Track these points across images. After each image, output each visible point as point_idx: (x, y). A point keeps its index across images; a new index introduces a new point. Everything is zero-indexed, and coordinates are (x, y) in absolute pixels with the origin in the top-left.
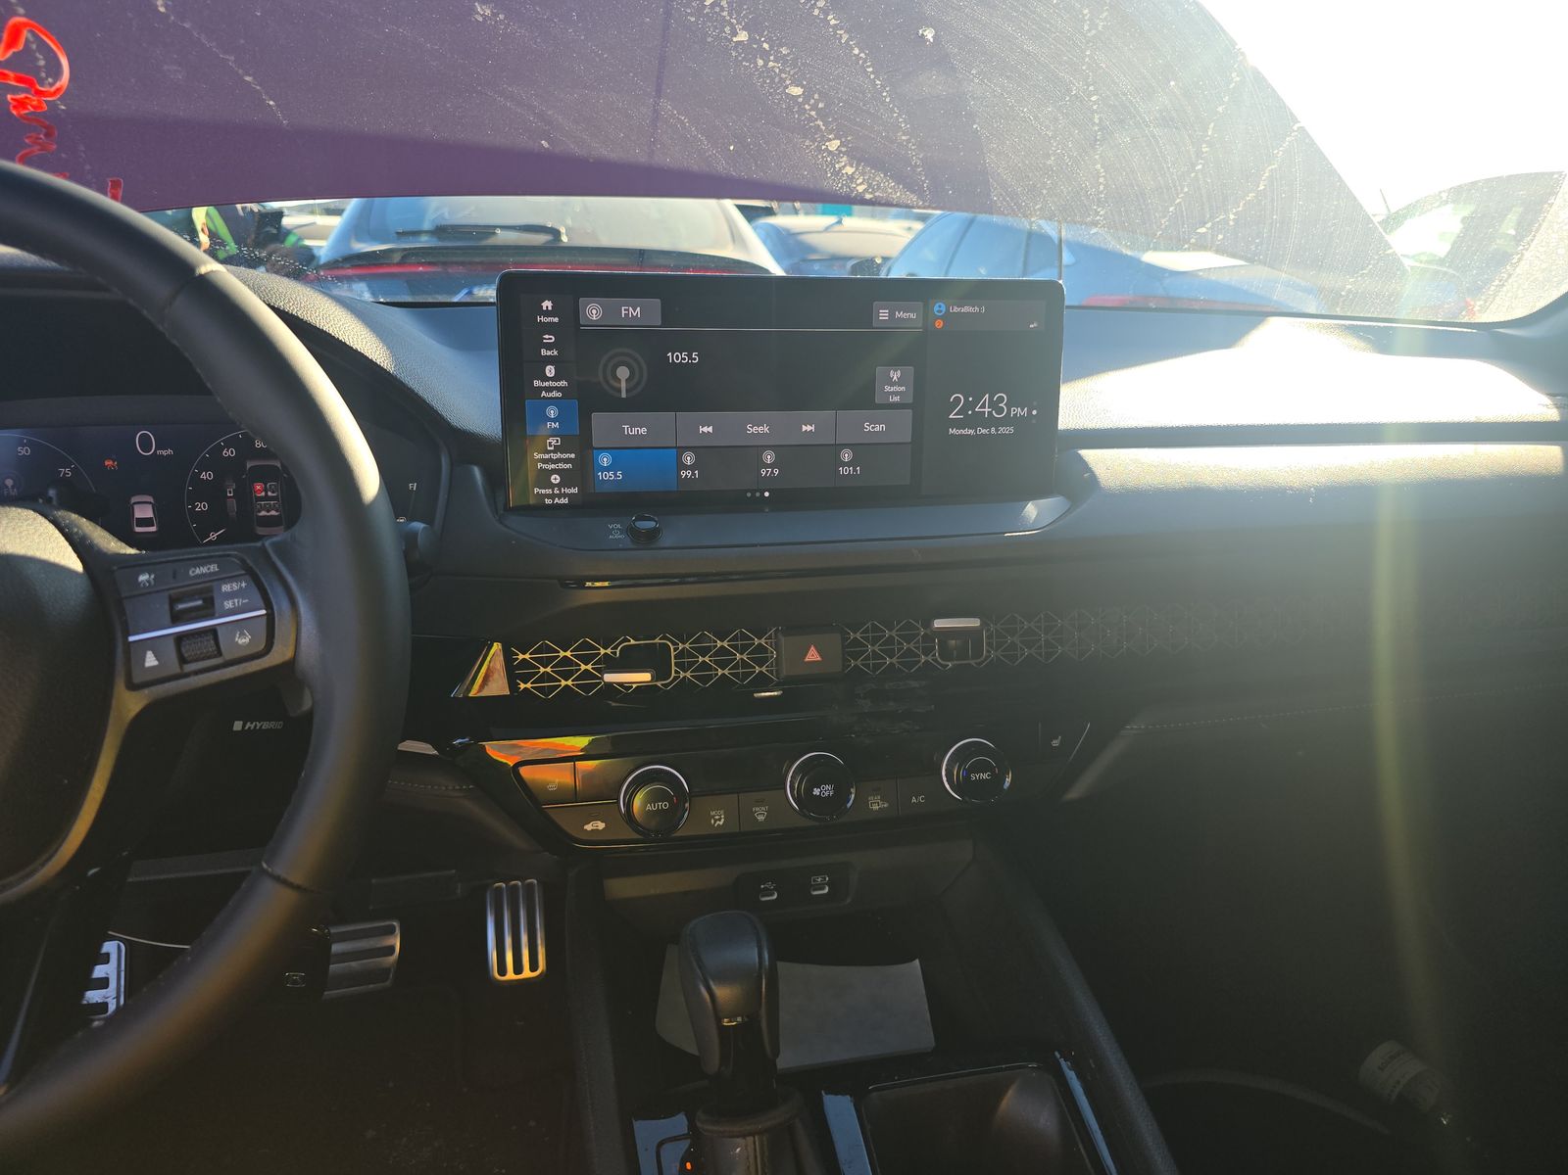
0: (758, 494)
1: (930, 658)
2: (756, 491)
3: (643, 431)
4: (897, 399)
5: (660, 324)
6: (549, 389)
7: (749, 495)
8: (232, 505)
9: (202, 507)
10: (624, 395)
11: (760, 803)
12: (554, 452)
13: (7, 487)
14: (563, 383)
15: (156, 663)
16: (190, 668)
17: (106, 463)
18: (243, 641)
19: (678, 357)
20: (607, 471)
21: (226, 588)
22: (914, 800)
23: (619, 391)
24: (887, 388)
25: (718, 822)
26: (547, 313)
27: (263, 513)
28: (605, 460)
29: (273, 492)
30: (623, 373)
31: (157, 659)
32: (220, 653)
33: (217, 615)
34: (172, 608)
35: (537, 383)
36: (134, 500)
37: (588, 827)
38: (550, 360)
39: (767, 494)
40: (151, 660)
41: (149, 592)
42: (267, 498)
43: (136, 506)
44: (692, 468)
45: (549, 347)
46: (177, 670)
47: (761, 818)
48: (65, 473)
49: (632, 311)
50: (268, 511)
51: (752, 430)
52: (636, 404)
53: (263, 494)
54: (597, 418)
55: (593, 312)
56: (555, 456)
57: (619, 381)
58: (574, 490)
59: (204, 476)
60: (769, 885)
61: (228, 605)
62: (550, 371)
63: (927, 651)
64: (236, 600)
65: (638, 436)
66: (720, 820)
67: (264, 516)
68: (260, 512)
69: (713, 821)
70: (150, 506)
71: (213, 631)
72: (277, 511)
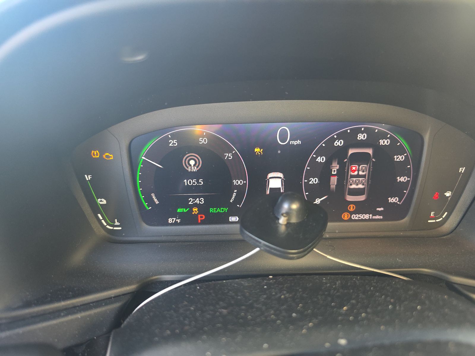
8: (334, 181)
9: (314, 181)
13: (190, 165)
17: (256, 150)
27: (354, 186)
29: (363, 171)
36: (270, 175)
42: (358, 176)
43: (271, 180)
48: (228, 157)
50: (357, 185)
53: (356, 173)
59: (319, 159)
67: (354, 189)
68: (351, 185)
70: (280, 180)
72: (363, 184)
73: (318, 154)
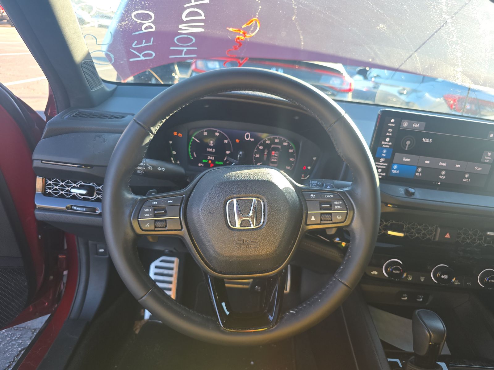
0: (436, 183)
1: (480, 242)
2: (436, 182)
3: (409, 160)
4: (488, 161)
5: (423, 129)
6: (386, 145)
7: (434, 183)
8: (265, 157)
9: (257, 156)
10: (406, 149)
11: (423, 276)
12: (382, 163)
14: (390, 144)
15: (314, 220)
16: (323, 222)
18: (339, 218)
19: (425, 140)
20: (395, 170)
21: (336, 203)
22: (468, 284)
23: (405, 148)
24: (486, 158)
25: (409, 279)
26: (392, 123)
27: (273, 160)
28: (395, 167)
29: (277, 155)
30: (408, 143)
31: (315, 219)
32: (332, 220)
33: (333, 210)
34: (320, 206)
35: (383, 143)
37: (373, 273)
38: (388, 136)
39: (439, 183)
40: (313, 219)
41: (313, 200)
42: (275, 156)
44: (420, 173)
45: (390, 133)
46: (319, 223)
47: (422, 280)
49: (416, 125)
51: (441, 164)
52: (409, 152)
54: (397, 154)
55: (405, 124)
56: (381, 164)
57: (406, 145)
58: (384, 174)
59: (260, 148)
60: (406, 295)
61: (336, 207)
62: (388, 139)
63: (480, 240)
64: (338, 207)
65: (407, 162)
66: (410, 278)
69: (408, 278)
71: (331, 214)
73: (260, 145)
